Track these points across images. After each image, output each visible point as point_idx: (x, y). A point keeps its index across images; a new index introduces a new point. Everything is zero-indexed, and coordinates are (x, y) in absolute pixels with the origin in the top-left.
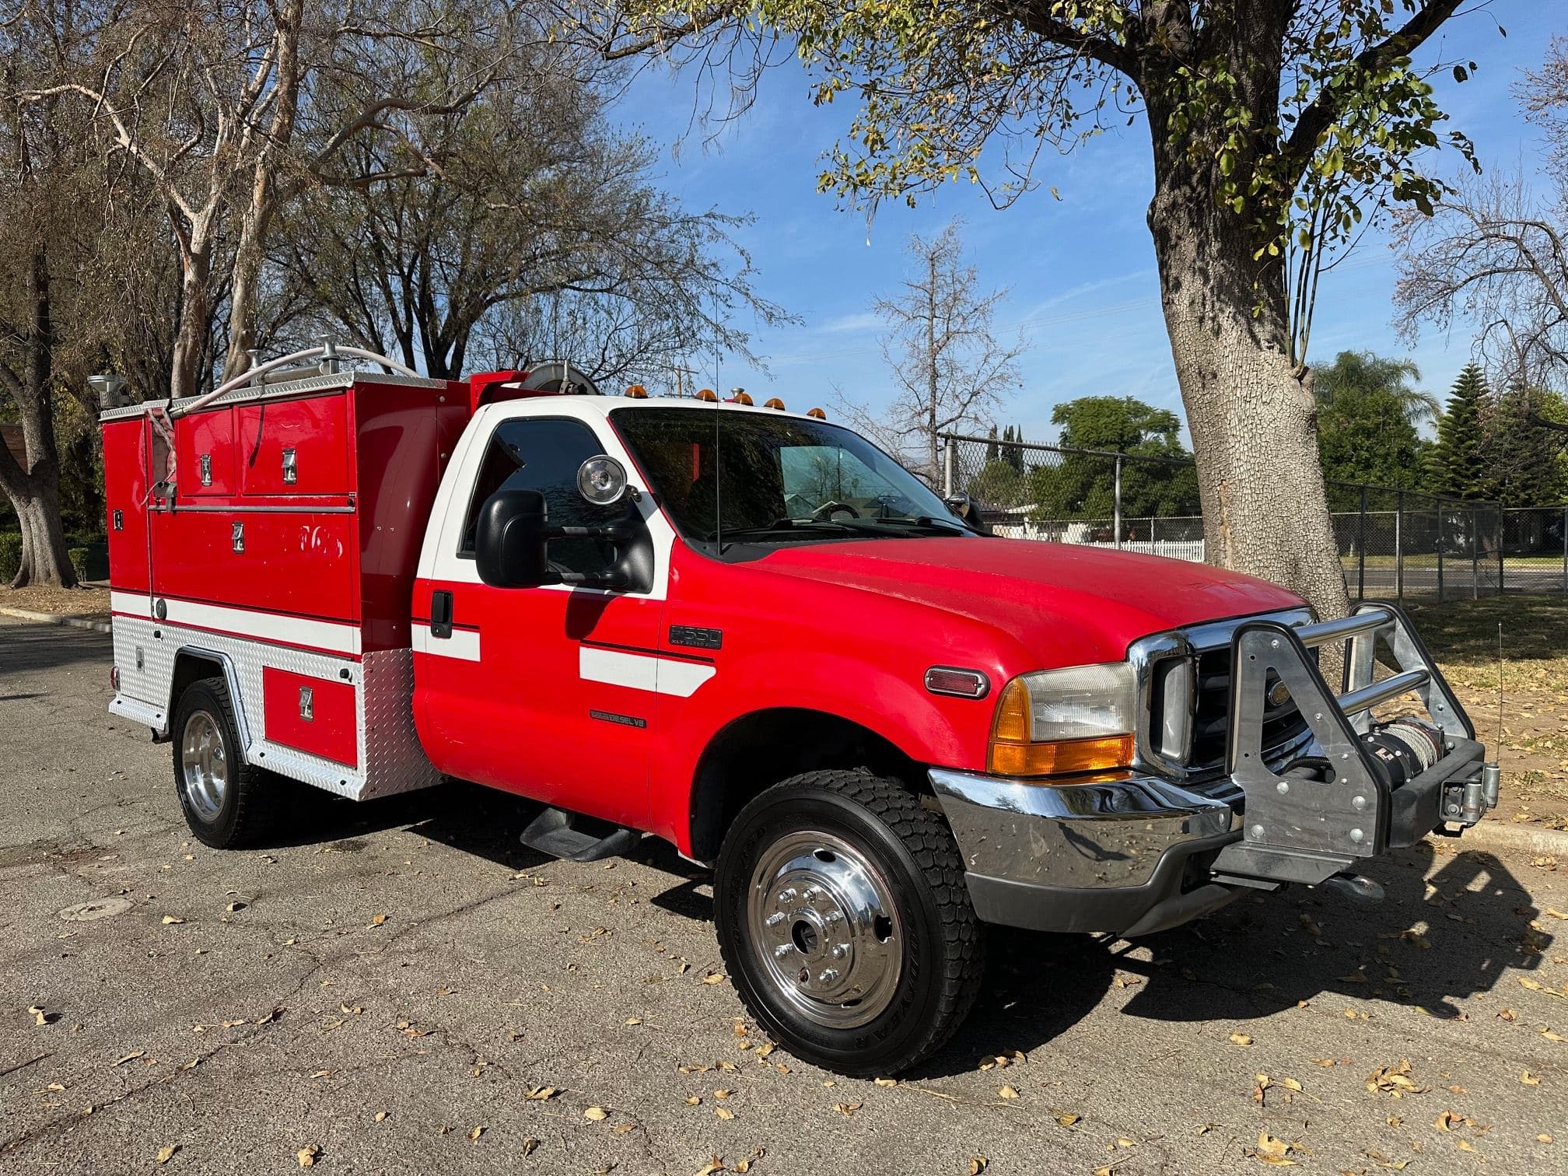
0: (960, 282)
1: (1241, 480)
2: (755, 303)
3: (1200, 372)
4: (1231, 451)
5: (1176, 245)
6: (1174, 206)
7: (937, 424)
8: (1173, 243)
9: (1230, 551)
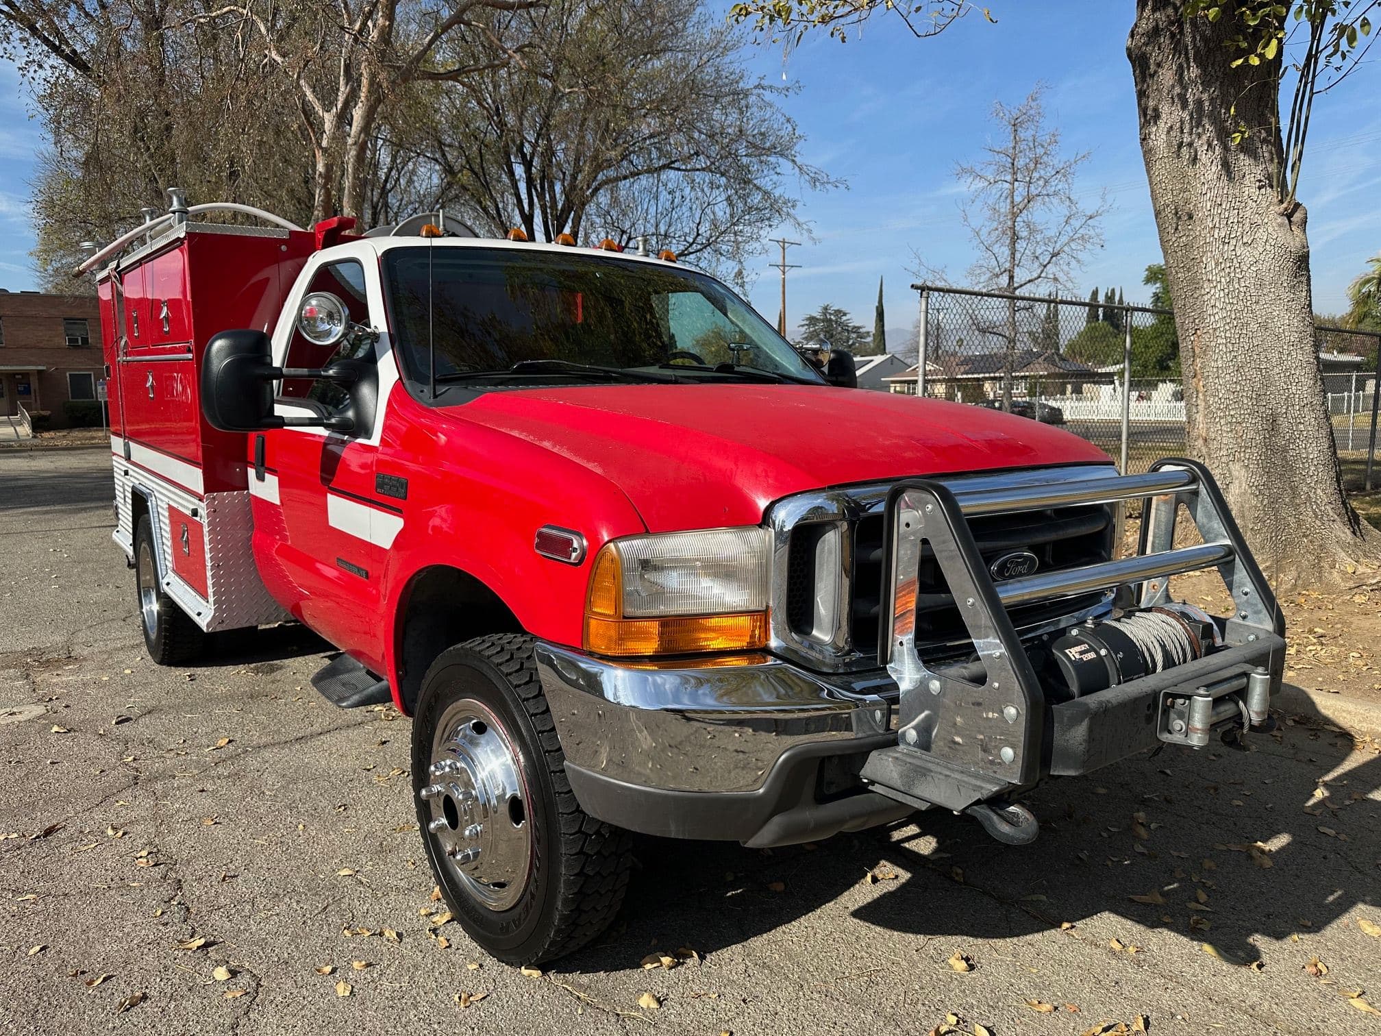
0: (1043, 146)
1: (1215, 329)
2: (801, 169)
3: (1177, 213)
4: (1206, 298)
5: (1156, 72)
6: (1155, 32)
7: (1016, 285)
8: (1152, 71)
9: (1202, 405)
